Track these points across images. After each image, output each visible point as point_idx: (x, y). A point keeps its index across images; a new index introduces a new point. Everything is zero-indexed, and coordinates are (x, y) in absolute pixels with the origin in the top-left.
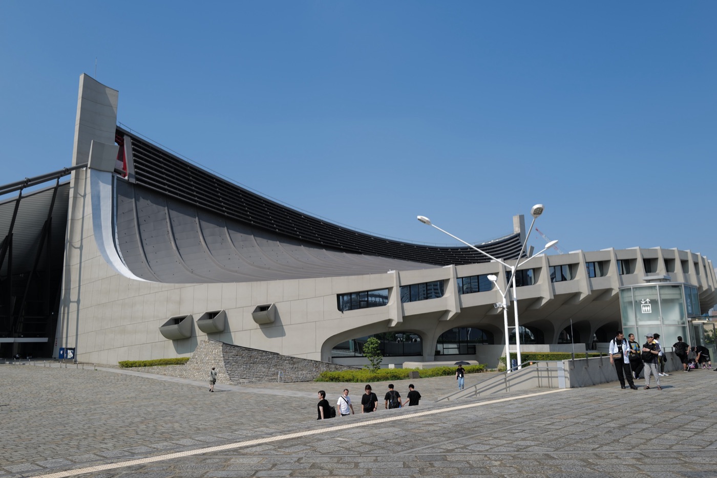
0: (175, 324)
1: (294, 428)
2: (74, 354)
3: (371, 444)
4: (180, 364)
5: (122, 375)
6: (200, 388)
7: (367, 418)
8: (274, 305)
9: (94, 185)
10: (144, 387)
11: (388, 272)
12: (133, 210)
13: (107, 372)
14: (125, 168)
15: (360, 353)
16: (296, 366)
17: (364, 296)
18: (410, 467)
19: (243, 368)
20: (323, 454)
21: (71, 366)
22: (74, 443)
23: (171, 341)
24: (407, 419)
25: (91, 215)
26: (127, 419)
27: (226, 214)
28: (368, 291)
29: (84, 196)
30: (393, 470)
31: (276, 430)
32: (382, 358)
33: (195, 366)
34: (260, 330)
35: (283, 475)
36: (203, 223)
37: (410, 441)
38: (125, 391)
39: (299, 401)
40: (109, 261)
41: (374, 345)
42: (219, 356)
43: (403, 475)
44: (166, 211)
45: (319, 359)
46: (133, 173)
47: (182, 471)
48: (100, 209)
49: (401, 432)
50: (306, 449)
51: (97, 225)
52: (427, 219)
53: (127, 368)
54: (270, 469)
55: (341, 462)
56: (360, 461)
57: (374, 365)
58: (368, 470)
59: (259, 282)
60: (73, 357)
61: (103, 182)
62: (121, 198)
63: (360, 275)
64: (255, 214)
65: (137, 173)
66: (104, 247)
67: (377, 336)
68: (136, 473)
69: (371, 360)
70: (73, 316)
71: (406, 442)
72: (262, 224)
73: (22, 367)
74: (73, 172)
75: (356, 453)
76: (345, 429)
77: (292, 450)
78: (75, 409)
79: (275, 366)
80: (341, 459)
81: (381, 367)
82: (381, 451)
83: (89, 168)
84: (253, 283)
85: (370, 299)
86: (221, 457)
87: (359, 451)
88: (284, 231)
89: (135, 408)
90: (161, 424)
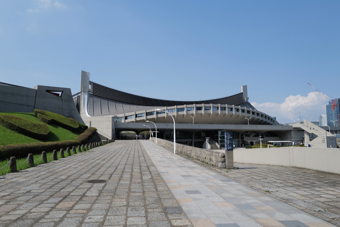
12: (92, 100)
25: (83, 103)
29: (82, 98)
36: (109, 102)
44: (100, 100)
48: (85, 101)
51: (84, 105)
61: (86, 95)
62: (90, 98)
65: (93, 92)
66: (85, 109)
74: (80, 93)
83: (83, 92)
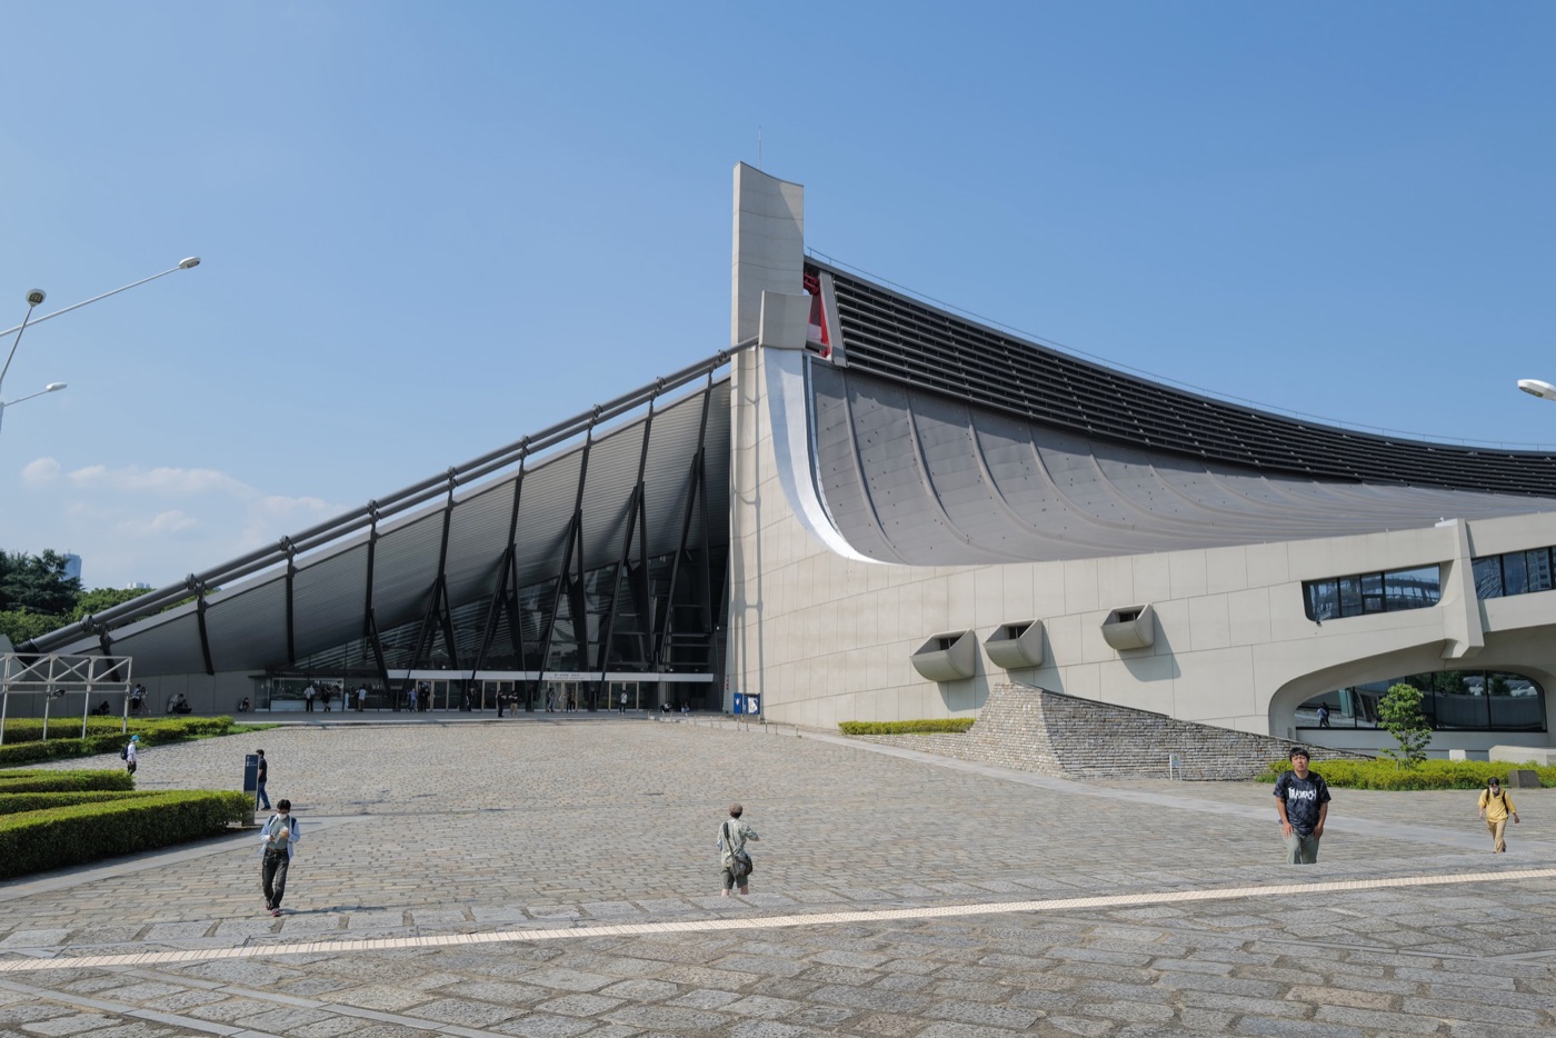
0: (942, 649)
1: (1226, 878)
2: (758, 704)
3: (1423, 929)
4: (956, 731)
5: (846, 748)
6: (1000, 782)
7: (1404, 870)
8: (1150, 608)
9: (773, 377)
10: (889, 774)
11: (1437, 525)
12: (845, 421)
13: (820, 742)
14: (825, 339)
15: (1369, 721)
16: (1209, 744)
17: (1373, 585)
18: (1535, 992)
19: (1090, 744)
20: (1301, 939)
21: (755, 728)
22: (777, 871)
23: (936, 684)
24: (1517, 881)
25: (771, 438)
26: (867, 834)
27: (1030, 413)
28: (1382, 573)
29: (757, 402)
30: (1486, 992)
31: (1183, 880)
32: (1431, 733)
33: (987, 737)
34: (1122, 663)
35: (1214, 972)
36: (985, 437)
37: (1529, 933)
38: (855, 780)
39: (1222, 824)
40: (808, 526)
41: (1406, 701)
42: (1036, 716)
43: (1517, 1008)
44: (909, 418)
45: (1265, 731)
46: (841, 347)
47: (998, 939)
48: (786, 426)
49: (1501, 909)
50: (1260, 925)
51: (783, 456)
52: (1546, 385)
53: (854, 736)
54: (1184, 957)
55: (1348, 960)
56: (1396, 963)
57: (1408, 750)
58: (1421, 985)
59: (1112, 559)
60: (758, 712)
61: (787, 371)
62: (821, 398)
63: (1362, 534)
64: (1095, 409)
65: (848, 346)
66: (797, 498)
67: (1412, 680)
68: (912, 934)
69: (1401, 739)
70: (752, 633)
71: (1517, 935)
72: (1113, 430)
73: (675, 725)
74: (735, 357)
75: (1385, 946)
76: (1351, 891)
77: (1227, 922)
78: (771, 809)
79: (1161, 742)
80: (1349, 955)
81: (1429, 755)
82: (1451, 948)
83: (762, 346)
84: (1100, 560)
85: (1389, 591)
86: (1073, 921)
87: (1391, 943)
88: (1163, 441)
89: (878, 815)
90: (931, 849)
